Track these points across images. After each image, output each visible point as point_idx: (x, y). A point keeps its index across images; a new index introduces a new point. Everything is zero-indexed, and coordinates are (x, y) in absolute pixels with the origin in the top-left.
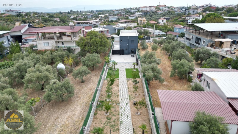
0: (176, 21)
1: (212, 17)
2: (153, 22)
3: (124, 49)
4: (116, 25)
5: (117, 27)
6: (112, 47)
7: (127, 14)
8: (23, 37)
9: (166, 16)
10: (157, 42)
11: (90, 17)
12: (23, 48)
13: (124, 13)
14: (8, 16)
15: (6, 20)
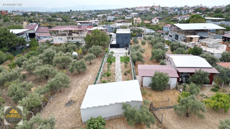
0: (168, 21)
1: (195, 18)
2: (147, 22)
3: (120, 44)
4: (114, 24)
5: (114, 26)
6: (110, 42)
7: (124, 14)
8: (36, 34)
9: (160, 16)
10: (146, 39)
11: (89, 17)
12: (40, 43)
13: (121, 13)
14: (16, 16)
15: (15, 20)
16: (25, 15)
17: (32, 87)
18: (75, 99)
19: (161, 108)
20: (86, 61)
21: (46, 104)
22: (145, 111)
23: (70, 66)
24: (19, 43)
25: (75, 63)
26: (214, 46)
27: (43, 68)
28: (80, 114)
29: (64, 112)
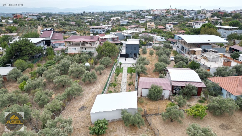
0: (183, 26)
2: (160, 27)
5: (125, 34)
6: (120, 51)
7: (138, 18)
8: (52, 41)
10: (156, 48)
11: (103, 20)
12: (56, 51)
13: (135, 17)
14: (31, 20)
15: (30, 24)
16: (39, 19)
17: (53, 95)
18: (86, 105)
19: (153, 115)
20: (97, 71)
21: (64, 108)
22: (137, 116)
23: (83, 77)
24: (38, 52)
25: (87, 74)
26: (214, 60)
27: (61, 78)
28: (90, 117)
29: (78, 115)
